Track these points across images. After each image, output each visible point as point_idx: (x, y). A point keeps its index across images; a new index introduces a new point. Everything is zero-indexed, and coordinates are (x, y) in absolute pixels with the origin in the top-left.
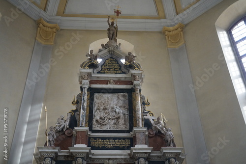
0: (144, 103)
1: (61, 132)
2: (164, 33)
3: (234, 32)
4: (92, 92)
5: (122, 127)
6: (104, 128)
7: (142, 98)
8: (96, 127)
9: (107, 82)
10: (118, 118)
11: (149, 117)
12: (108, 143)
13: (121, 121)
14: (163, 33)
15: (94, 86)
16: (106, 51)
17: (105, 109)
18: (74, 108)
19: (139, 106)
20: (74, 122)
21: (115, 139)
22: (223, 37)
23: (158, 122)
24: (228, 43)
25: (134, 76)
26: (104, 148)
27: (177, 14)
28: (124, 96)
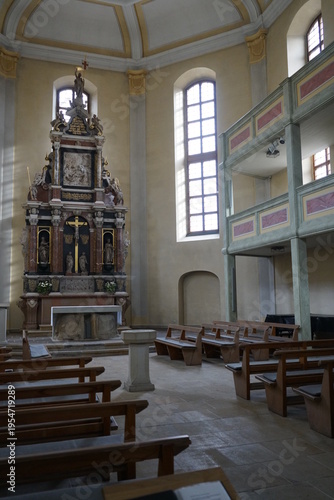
0: (103, 164)
1: (39, 187)
2: (128, 75)
3: (189, 92)
4: (63, 150)
5: (86, 184)
6: (72, 184)
7: (103, 160)
8: (66, 183)
9: (74, 143)
10: (83, 177)
11: (106, 178)
12: (76, 197)
13: (86, 179)
14: (126, 74)
15: (64, 146)
16: (74, 110)
17: (72, 168)
18: (48, 163)
19: (100, 170)
20: (49, 179)
21: (80, 193)
22: (178, 98)
23: (113, 182)
24: (181, 105)
25: (97, 140)
26: (72, 200)
27: (143, 56)
28: (88, 157)
